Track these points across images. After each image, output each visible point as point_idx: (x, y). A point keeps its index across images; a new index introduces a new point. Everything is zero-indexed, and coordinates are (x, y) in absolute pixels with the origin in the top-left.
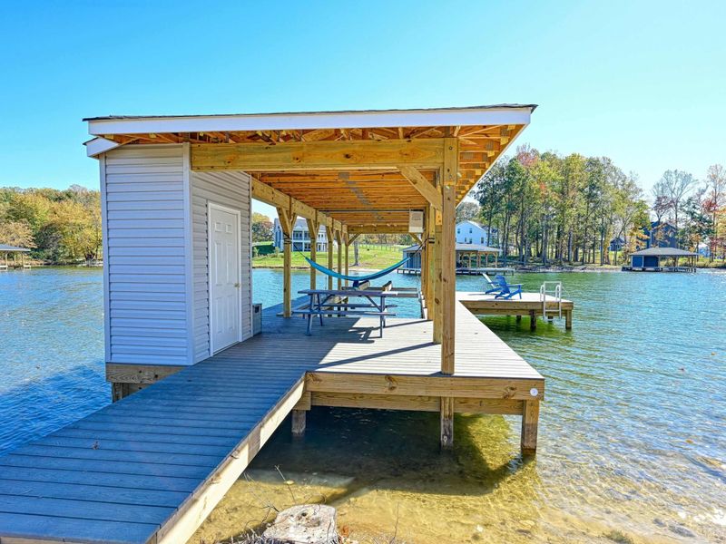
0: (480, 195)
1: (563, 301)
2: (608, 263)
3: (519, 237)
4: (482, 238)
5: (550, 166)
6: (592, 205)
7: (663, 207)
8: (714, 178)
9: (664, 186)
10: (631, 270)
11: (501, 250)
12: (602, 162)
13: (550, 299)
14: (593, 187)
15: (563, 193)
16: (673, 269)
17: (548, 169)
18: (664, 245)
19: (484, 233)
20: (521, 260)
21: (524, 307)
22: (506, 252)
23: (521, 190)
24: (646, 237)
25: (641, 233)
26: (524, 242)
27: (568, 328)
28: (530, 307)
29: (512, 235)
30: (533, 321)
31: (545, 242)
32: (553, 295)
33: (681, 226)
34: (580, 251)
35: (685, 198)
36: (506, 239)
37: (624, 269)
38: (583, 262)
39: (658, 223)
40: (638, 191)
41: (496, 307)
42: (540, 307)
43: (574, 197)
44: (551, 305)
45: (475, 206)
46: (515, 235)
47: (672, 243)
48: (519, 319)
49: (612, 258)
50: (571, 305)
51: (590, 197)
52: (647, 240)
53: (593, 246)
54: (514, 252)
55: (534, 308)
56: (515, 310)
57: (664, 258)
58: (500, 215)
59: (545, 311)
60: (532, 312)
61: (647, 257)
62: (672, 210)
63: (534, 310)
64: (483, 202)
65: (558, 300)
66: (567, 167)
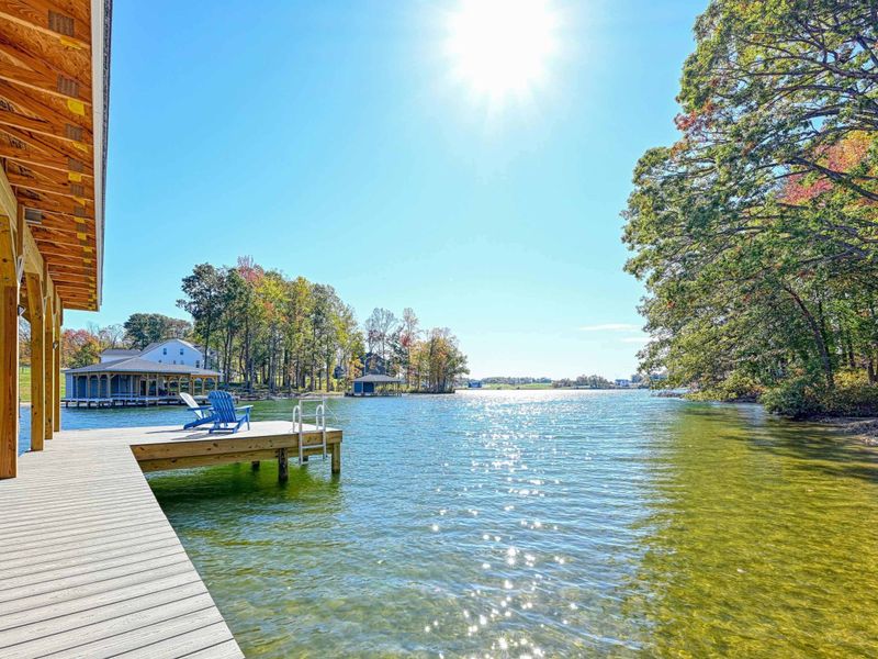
0: (193, 306)
1: (328, 429)
2: (332, 390)
3: (243, 361)
4: (198, 362)
5: (277, 285)
6: (317, 331)
7: (374, 339)
8: (407, 318)
9: (373, 321)
10: (353, 395)
11: (222, 375)
12: (326, 290)
13: (307, 428)
14: (319, 313)
15: (290, 316)
16: (385, 394)
17: (274, 289)
18: (375, 373)
19: (199, 356)
20: (246, 388)
21: (268, 446)
22: (228, 378)
23: (245, 306)
24: (362, 365)
25: (358, 362)
26: (249, 366)
27: (336, 472)
28: (277, 445)
29: (235, 360)
30: (283, 467)
31: (273, 368)
32: (312, 422)
33: (387, 357)
34: (307, 378)
35: (390, 332)
36: (227, 363)
37: (347, 395)
38: (311, 388)
39: (370, 354)
40: (354, 324)
41: (216, 451)
42: (292, 443)
43: (301, 322)
44: (310, 437)
45: (188, 324)
46: (238, 361)
47: (382, 371)
48: (256, 466)
49: (335, 385)
50: (339, 435)
51: (316, 323)
52: (362, 369)
53: (319, 375)
54: (237, 379)
55: (283, 445)
56: (251, 453)
57: (378, 383)
58: (219, 333)
59: (302, 448)
60: (281, 454)
61: (365, 384)
62: (381, 343)
63: (282, 449)
64: (197, 315)
65: (321, 428)
66: (295, 290)
